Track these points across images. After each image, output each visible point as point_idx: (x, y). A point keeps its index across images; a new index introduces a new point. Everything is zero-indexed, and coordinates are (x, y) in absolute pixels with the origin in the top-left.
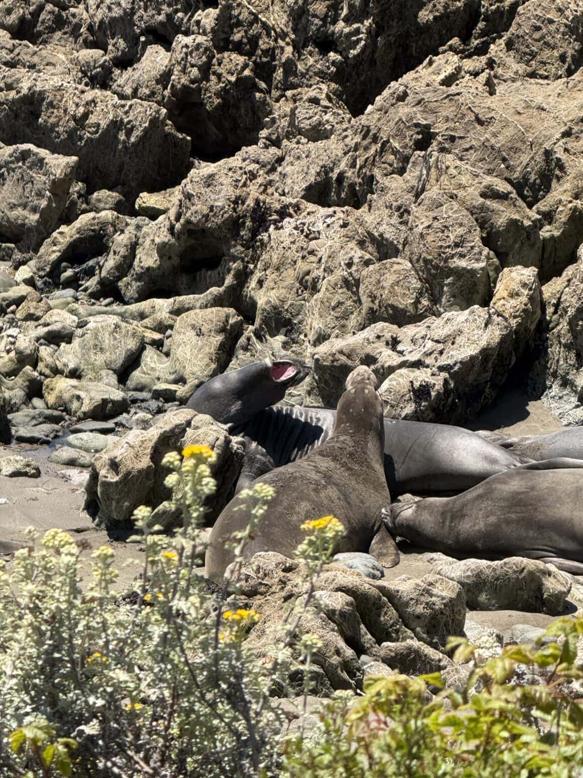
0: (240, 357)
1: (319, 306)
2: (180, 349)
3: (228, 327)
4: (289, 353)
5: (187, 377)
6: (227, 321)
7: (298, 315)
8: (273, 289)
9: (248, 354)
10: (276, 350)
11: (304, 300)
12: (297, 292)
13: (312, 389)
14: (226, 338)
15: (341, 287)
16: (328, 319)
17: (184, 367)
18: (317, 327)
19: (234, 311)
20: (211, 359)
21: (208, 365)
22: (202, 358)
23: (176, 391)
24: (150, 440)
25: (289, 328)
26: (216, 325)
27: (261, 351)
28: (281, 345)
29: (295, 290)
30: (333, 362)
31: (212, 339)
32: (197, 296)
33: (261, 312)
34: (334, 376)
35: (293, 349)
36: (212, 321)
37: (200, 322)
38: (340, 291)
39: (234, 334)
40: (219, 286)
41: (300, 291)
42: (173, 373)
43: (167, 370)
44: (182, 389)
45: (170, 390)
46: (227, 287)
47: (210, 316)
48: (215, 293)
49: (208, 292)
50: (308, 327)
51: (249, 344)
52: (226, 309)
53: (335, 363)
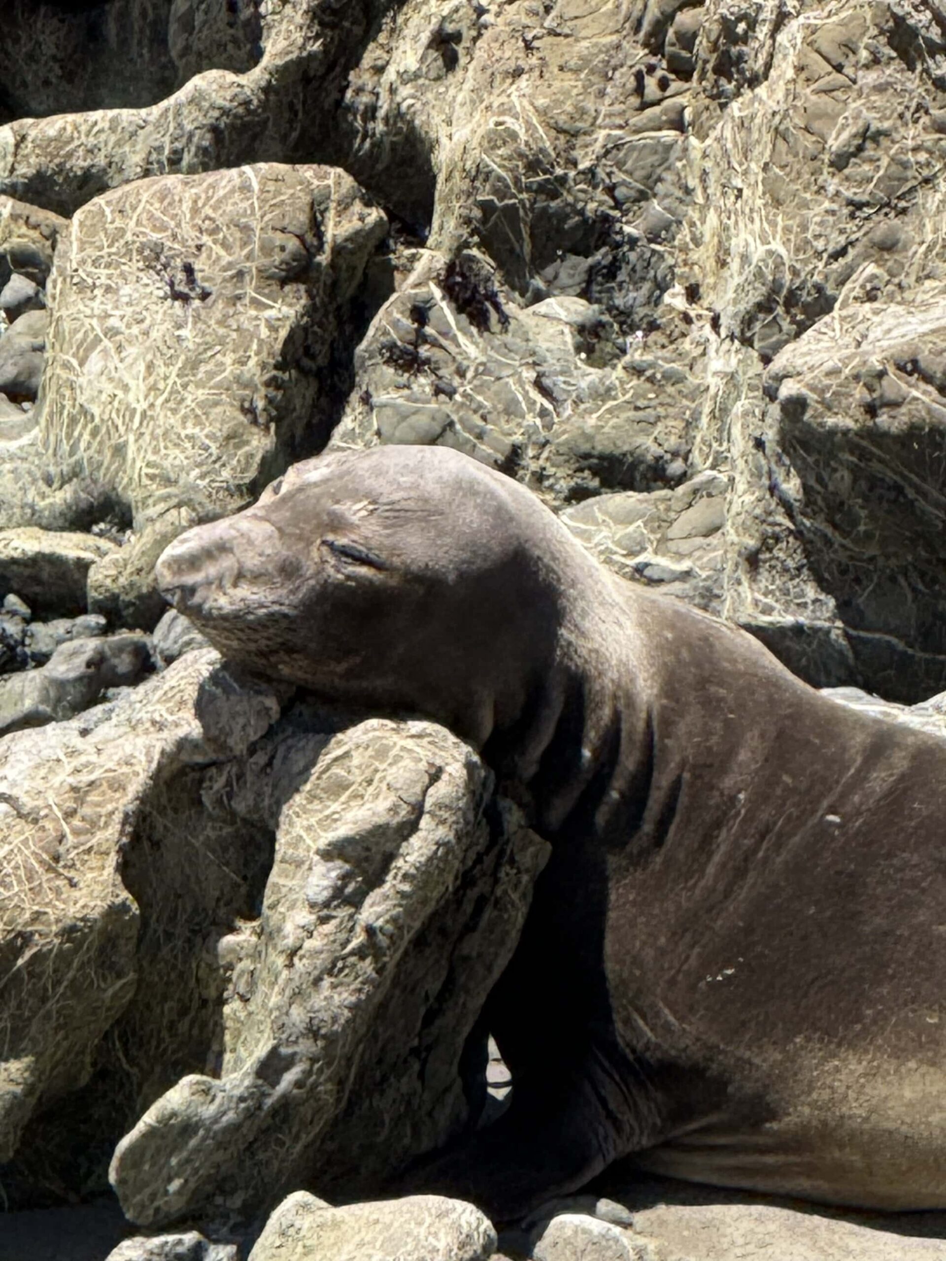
0: (380, 397)
1: (763, 152)
2: (95, 362)
3: (323, 259)
4: (616, 374)
5: (132, 496)
6: (316, 225)
7: (643, 196)
8: (517, 73)
9: (423, 383)
10: (551, 364)
11: (678, 125)
12: (640, 89)
13: (768, 542)
14: (311, 311)
15: (875, 61)
16: (816, 213)
17: (119, 450)
18: (758, 252)
19: (348, 181)
20: (249, 411)
21: (233, 438)
22: (207, 406)
23: (83, 566)
24: (117, 786)
25: (601, 256)
26: (266, 249)
27: (483, 370)
28: (569, 339)
29: (625, 78)
30: (871, 410)
31: (247, 315)
32: (127, 115)
33: (460, 183)
34: (874, 482)
35: (635, 356)
36: (246, 229)
37: (188, 232)
38: (870, 78)
39: (349, 290)
40: (241, 69)
41: (651, 83)
42: (65, 480)
43: (33, 465)
44: (116, 554)
45: (53, 560)
46: (283, 71)
47: (237, 205)
48: (222, 99)
49: (181, 95)
50: (704, 255)
51: (421, 338)
52: (307, 171)
53: (883, 419)
